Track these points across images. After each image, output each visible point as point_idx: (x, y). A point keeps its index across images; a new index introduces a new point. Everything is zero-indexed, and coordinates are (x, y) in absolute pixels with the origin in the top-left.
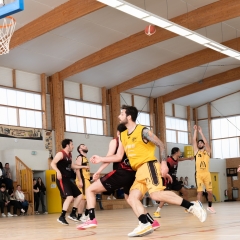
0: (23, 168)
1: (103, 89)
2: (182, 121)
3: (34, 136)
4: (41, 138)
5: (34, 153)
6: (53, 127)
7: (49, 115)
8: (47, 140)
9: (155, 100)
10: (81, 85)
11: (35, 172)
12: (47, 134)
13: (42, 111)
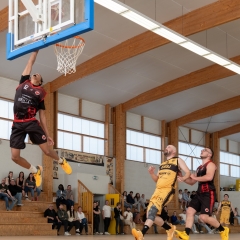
0: (85, 191)
1: (163, 122)
2: (235, 156)
3: (96, 162)
4: (102, 165)
5: (95, 178)
6: (115, 155)
7: (111, 143)
8: (108, 166)
9: (211, 135)
10: (142, 117)
11: (96, 196)
12: (109, 161)
13: (105, 139)
